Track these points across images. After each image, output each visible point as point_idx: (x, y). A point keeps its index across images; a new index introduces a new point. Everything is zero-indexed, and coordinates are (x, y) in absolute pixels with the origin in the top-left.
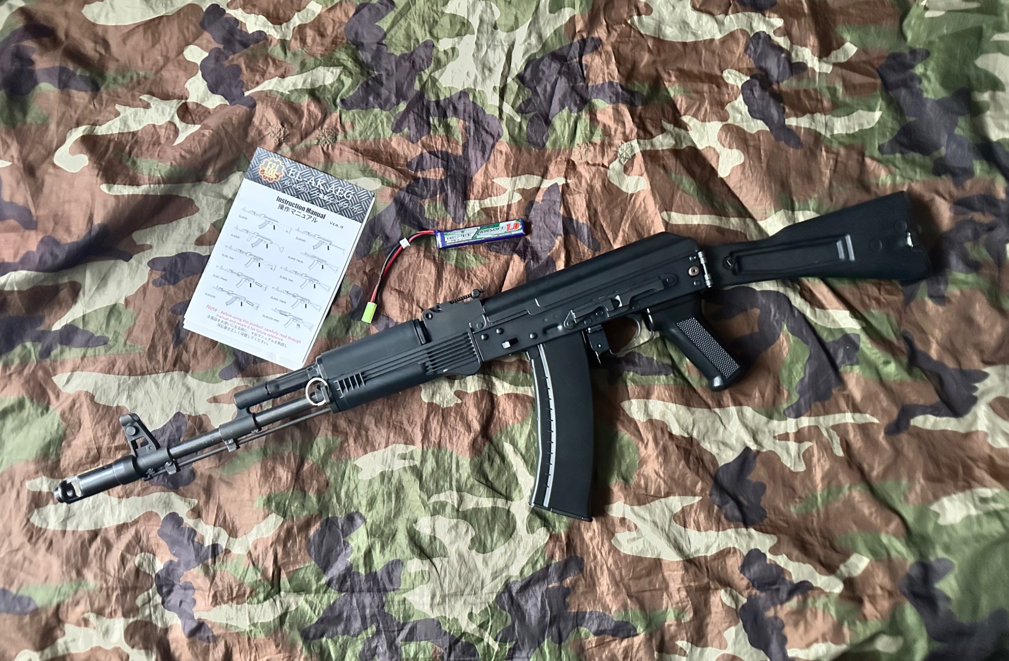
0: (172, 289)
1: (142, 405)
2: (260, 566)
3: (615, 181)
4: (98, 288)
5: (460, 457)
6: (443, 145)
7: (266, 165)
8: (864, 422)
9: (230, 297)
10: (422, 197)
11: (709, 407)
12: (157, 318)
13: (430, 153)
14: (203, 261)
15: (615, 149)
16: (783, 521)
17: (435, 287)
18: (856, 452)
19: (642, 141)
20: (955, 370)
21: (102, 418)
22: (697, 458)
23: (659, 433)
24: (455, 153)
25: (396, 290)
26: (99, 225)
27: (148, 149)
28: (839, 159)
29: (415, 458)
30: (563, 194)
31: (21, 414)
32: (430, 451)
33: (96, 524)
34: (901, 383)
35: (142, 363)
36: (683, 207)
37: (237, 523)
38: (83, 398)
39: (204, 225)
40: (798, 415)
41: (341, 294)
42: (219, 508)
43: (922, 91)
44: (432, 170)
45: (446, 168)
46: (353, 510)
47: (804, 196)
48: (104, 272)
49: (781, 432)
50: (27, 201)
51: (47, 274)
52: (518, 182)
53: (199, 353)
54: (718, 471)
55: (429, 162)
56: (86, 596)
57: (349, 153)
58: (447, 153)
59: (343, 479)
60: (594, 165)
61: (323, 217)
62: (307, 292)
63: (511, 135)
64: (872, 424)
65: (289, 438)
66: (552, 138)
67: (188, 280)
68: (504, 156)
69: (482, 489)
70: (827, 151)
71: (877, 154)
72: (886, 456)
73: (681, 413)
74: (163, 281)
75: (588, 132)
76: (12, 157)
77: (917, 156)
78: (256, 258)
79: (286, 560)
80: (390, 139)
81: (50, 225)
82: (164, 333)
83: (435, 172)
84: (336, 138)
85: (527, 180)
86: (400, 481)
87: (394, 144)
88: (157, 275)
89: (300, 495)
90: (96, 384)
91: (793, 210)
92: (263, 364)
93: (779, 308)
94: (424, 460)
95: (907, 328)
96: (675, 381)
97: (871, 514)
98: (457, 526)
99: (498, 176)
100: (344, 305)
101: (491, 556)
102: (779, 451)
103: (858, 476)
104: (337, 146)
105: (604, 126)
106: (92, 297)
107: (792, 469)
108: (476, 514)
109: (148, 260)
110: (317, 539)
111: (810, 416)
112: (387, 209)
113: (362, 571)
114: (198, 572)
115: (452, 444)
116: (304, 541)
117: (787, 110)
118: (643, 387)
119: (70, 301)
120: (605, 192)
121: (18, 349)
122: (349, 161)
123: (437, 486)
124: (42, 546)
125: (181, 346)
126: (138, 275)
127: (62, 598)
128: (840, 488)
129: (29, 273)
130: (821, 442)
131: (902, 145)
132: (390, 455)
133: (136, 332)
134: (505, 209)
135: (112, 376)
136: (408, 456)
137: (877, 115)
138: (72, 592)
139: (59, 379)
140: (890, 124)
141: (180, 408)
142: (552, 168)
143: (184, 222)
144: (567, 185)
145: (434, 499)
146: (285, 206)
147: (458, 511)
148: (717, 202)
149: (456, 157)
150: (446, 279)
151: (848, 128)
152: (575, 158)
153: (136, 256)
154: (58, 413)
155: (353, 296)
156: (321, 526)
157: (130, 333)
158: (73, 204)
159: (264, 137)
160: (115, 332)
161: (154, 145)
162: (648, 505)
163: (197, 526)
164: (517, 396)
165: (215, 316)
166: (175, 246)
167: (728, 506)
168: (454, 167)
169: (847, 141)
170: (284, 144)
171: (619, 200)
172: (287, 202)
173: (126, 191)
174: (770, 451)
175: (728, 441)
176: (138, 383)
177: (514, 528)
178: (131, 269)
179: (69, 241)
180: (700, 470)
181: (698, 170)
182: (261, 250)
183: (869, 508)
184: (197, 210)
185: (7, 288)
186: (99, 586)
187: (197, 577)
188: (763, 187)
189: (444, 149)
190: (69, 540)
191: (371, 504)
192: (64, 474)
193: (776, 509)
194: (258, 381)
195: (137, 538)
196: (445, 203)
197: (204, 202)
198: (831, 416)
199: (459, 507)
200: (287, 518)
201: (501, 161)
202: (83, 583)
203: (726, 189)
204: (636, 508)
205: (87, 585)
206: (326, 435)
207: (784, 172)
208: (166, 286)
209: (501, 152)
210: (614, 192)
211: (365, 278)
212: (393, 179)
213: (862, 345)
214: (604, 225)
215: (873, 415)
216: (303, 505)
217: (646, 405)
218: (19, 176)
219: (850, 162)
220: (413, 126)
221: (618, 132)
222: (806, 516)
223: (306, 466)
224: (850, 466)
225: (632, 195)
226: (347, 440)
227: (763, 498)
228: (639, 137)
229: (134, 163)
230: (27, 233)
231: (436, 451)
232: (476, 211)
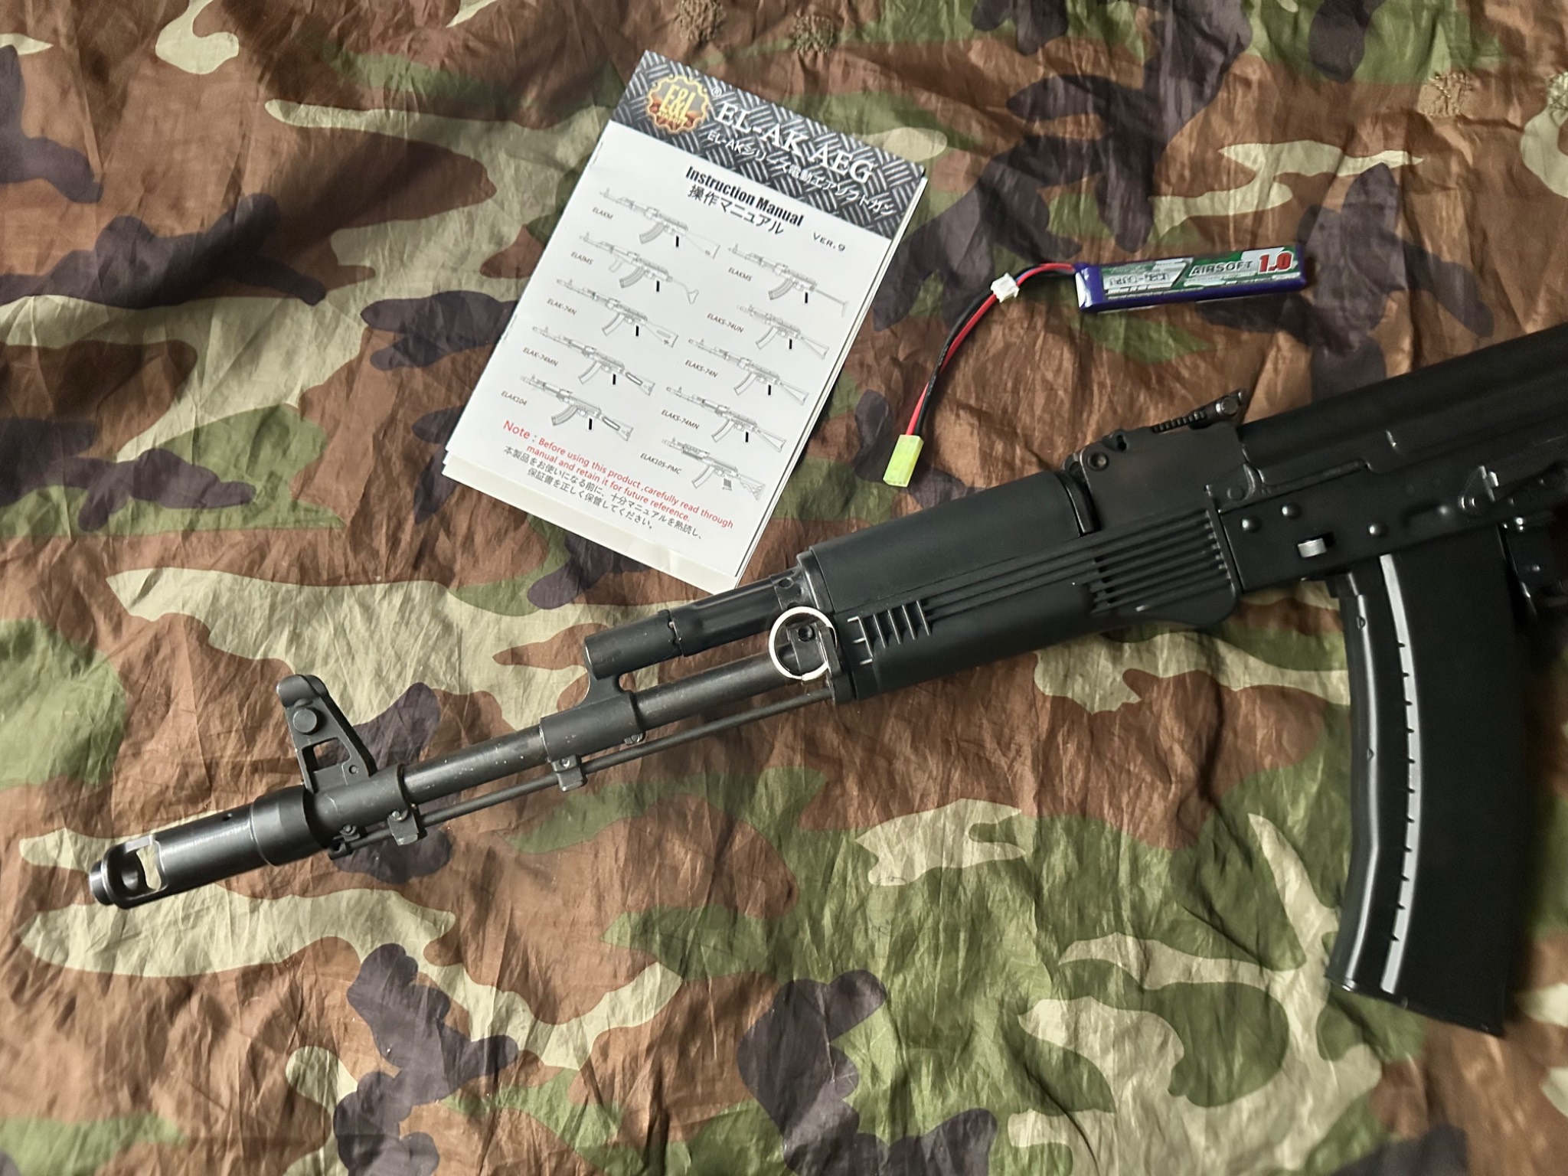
0: (418, 378)
1: (325, 662)
2: (616, 1104)
3: (1536, 166)
4: (237, 366)
6: (1096, 63)
7: (664, 93)
9: (563, 406)
10: (1047, 181)
12: (378, 446)
13: (1065, 78)
14: (499, 315)
15: (1538, 86)
17: (1074, 403)
21: (224, 688)
24: (1124, 81)
25: (970, 408)
26: (254, 197)
27: (383, 36)
29: (1019, 839)
30: (1403, 190)
31: (23, 666)
32: (1059, 826)
33: (189, 961)
35: (334, 553)
37: (557, 981)
38: (180, 632)
39: (505, 230)
41: (832, 414)
42: (512, 939)
44: (1069, 119)
45: (1106, 115)
46: (852, 965)
48: (254, 325)
50: (82, 137)
51: (117, 311)
52: (1284, 155)
53: (479, 538)
55: (1062, 101)
56: (153, 1160)
57: (865, 72)
58: (1107, 82)
59: (827, 880)
60: (1483, 123)
61: (797, 221)
62: (752, 403)
63: (1274, 43)
65: (698, 766)
66: (1372, 56)
67: (461, 358)
68: (1255, 93)
69: (1202, 934)
74: (399, 356)
75: (1467, 46)
76: (55, 31)
78: (631, 315)
79: (682, 1094)
80: (968, 46)
81: (133, 196)
82: (392, 483)
83: (1078, 123)
84: (836, 38)
85: (1308, 154)
86: (981, 896)
87: (975, 57)
88: (384, 341)
89: (724, 915)
90: (216, 598)
92: (636, 575)
94: (1043, 845)
98: (1136, 1030)
99: (1235, 143)
100: (842, 440)
101: (1227, 1116)
104: (838, 57)
105: (1507, 31)
106: (220, 385)
108: (1187, 998)
109: (362, 306)
110: (764, 1039)
112: (958, 207)
113: (883, 1133)
114: (450, 1111)
115: (1120, 809)
116: (730, 1042)
119: (166, 394)
120: (1513, 191)
121: (29, 502)
122: (865, 89)
123: (1081, 918)
124: (47, 1013)
125: (435, 519)
126: (337, 339)
127: (90, 1160)
129: (72, 302)
132: (950, 827)
133: (324, 478)
134: (1249, 221)
135: (257, 582)
136: (999, 832)
138: (115, 1147)
139: (126, 584)
141: (424, 675)
142: (1367, 129)
143: (455, 221)
144: (1412, 169)
145: (1075, 952)
146: (707, 190)
147: (1140, 987)
149: (1127, 93)
150: (1102, 385)
152: (1427, 104)
153: (333, 294)
154: (114, 669)
155: (862, 417)
156: (775, 1005)
157: (307, 477)
158: (194, 149)
159: (665, 25)
160: (271, 474)
161: (398, 27)
163: (451, 984)
164: (1283, 693)
165: (523, 450)
166: (432, 274)
168: (1124, 114)
170: (710, 47)
171: (1543, 213)
172: (710, 181)
173: (328, 119)
176: (320, 605)
177: (1285, 1042)
178: (321, 323)
179: (179, 231)
182: (642, 296)
184: (491, 191)
185: (13, 340)
186: (187, 1132)
187: (449, 1125)
189: (1098, 73)
190: (119, 1001)
191: (902, 951)
192: (117, 826)
194: (625, 615)
195: (294, 1006)
196: (1101, 198)
197: (509, 173)
199: (1142, 979)
200: (692, 977)
201: (1243, 102)
202: (147, 1121)
205: (159, 1127)
206: (791, 763)
208: (405, 370)
209: (1247, 83)
210: (1532, 192)
211: (896, 374)
212: (977, 132)
214: (1504, 274)
216: (731, 946)
218: (69, 76)
220: (1026, 16)
221: (1545, 46)
223: (739, 842)
226: (840, 780)
229: (349, 64)
230: (76, 208)
231: (1075, 824)
232: (1177, 223)
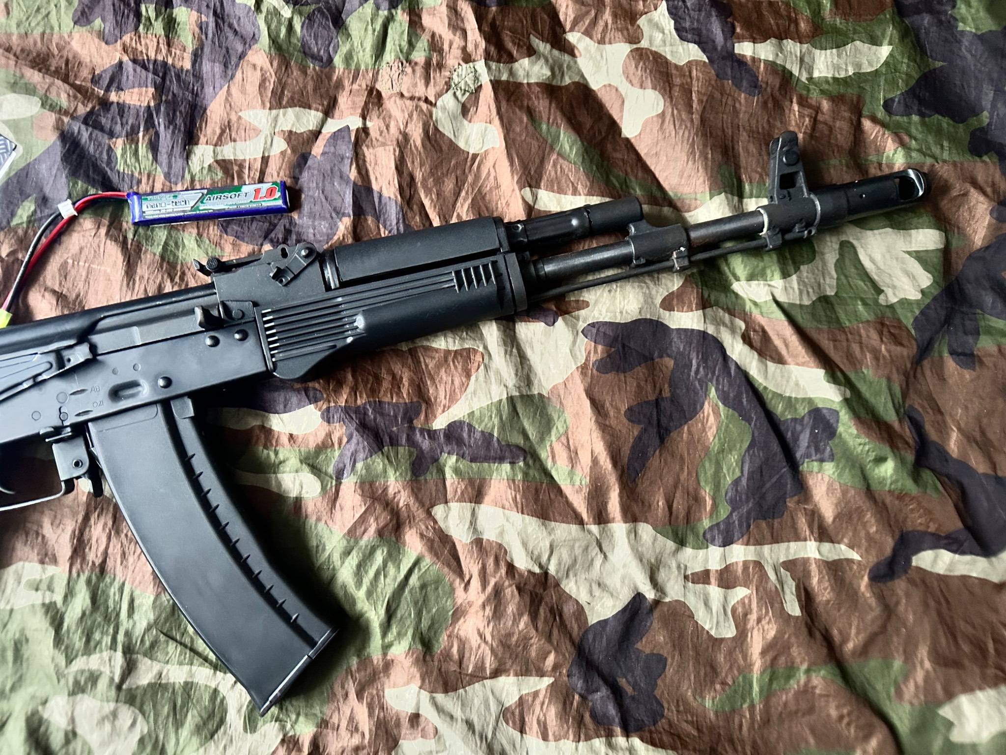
3: (447, 129)
5: (137, 593)
6: (158, 50)
8: (836, 558)
10: (111, 134)
11: (581, 522)
13: (135, 61)
15: (448, 74)
16: (691, 723)
18: (821, 609)
19: (494, 65)
20: (985, 475)
22: (552, 610)
23: (491, 562)
24: (179, 65)
25: (54, 292)
28: (820, 118)
29: (56, 589)
30: (357, 144)
32: (83, 578)
34: (901, 496)
36: (559, 183)
40: (727, 542)
43: (956, 20)
44: (136, 90)
45: (160, 89)
47: (761, 176)
49: (698, 568)
52: (281, 118)
54: (586, 632)
55: (131, 78)
58: (165, 64)
60: (412, 98)
63: (274, 40)
64: (850, 561)
66: (344, 49)
68: (259, 73)
69: (172, 650)
70: (800, 104)
71: (881, 114)
72: (870, 617)
73: (530, 530)
75: (405, 44)
77: (945, 122)
80: (70, 35)
83: (141, 94)
85: (298, 118)
86: (23, 629)
87: (75, 44)
91: (741, 196)
93: (705, 359)
94: (69, 594)
95: (916, 402)
96: (526, 475)
97: (841, 718)
98: (114, 714)
99: (248, 108)
102: (693, 603)
103: (824, 651)
105: (433, 35)
107: (713, 633)
108: (154, 694)
111: (747, 544)
112: (48, 151)
115: (126, 567)
117: (738, 30)
118: (471, 482)
120: (428, 145)
123: (88, 641)
128: (791, 670)
130: (765, 589)
131: (921, 102)
132: (11, 581)
134: (258, 165)
136: (43, 586)
137: (885, 51)
140: (904, 68)
142: (343, 100)
144: (365, 130)
145: (80, 663)
147: (119, 688)
148: (617, 177)
149: (179, 72)
150: (142, 277)
151: (837, 68)
152: (382, 86)
162: (461, 691)
167: (598, 696)
168: (175, 87)
169: (834, 89)
171: (453, 162)
174: (677, 601)
175: (608, 582)
177: (222, 721)
180: (555, 632)
181: (587, 122)
183: (838, 707)
188: (693, 153)
189: (160, 58)
193: (680, 701)
196: (154, 147)
198: (784, 545)
199: (122, 682)
203: (634, 157)
204: (440, 697)
207: (729, 132)
209: (254, 66)
210: (445, 148)
212: (63, 100)
213: (841, 429)
214: (427, 203)
215: (851, 546)
217: (473, 513)
219: (838, 124)
220: (110, 17)
221: (455, 46)
222: (729, 714)
224: (811, 633)
225: (475, 156)
227: (659, 682)
228: (488, 57)
231: (94, 578)
232: (206, 165)
